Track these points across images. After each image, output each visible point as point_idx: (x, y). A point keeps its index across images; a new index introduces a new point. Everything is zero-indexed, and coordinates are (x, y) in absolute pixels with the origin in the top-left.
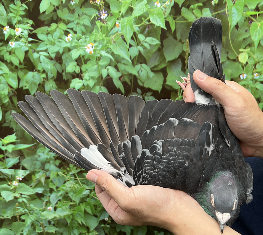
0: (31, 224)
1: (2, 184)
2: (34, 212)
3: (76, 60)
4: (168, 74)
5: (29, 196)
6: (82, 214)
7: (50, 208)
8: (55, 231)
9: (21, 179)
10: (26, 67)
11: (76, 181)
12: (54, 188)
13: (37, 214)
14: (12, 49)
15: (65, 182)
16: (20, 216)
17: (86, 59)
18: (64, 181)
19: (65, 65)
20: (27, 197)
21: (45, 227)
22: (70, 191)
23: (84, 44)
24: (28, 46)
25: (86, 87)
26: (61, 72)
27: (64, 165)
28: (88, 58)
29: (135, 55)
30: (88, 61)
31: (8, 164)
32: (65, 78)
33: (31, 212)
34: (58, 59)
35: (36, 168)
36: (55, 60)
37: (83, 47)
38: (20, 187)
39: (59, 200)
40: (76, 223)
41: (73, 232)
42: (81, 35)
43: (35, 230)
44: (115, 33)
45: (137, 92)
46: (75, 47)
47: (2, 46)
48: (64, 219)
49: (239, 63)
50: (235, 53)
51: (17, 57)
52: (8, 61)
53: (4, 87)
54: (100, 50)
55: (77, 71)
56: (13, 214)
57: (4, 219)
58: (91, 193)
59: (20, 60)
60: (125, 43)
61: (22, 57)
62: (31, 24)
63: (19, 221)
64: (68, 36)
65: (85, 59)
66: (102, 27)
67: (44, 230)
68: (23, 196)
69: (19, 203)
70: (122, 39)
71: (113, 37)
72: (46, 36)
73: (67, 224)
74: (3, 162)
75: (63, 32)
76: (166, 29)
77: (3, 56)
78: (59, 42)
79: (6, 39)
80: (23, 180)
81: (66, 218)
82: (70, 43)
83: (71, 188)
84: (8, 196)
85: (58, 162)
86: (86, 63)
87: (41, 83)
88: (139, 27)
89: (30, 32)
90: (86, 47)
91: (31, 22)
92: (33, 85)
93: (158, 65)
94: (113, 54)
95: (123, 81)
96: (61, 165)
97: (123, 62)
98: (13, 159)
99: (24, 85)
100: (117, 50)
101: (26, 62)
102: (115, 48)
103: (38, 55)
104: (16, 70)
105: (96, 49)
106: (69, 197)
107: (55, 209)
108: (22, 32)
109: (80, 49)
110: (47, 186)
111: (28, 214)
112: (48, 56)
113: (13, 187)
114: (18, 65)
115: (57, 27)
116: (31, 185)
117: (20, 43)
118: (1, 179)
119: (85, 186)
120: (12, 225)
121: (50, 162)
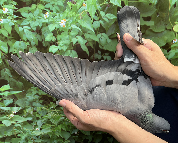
0: (25, 139)
1: (2, 116)
2: (27, 132)
3: (53, 32)
6: (60, 131)
7: (38, 129)
8: (42, 142)
9: (16, 113)
10: (14, 38)
11: (55, 112)
12: (40, 117)
13: (29, 133)
14: (2, 24)
15: (47, 113)
16: (17, 134)
17: (60, 31)
19: (44, 35)
20: (21, 123)
21: (35, 140)
22: (51, 118)
23: (58, 20)
24: (14, 22)
25: (61, 51)
26: (41, 41)
27: (46, 103)
28: (62, 30)
29: (97, 27)
31: (5, 104)
32: (44, 45)
34: (39, 31)
35: (26, 106)
36: (36, 32)
37: (58, 22)
38: (15, 118)
39: (44, 124)
40: (56, 136)
41: (54, 141)
42: (56, 13)
43: (28, 142)
44: (82, 11)
45: (98, 53)
46: (52, 22)
48: (47, 134)
49: (174, 31)
50: (171, 25)
51: (6, 30)
54: (71, 24)
55: (54, 40)
56: (12, 133)
57: (6, 137)
58: (65, 118)
59: (8, 32)
60: (90, 18)
61: (10, 30)
62: (15, 5)
63: (16, 137)
64: (46, 14)
65: (59, 31)
66: (72, 7)
67: (34, 142)
68: (18, 123)
69: (16, 127)
70: (88, 15)
71: (81, 14)
72: (28, 14)
73: (50, 137)
74: (2, 103)
75: (42, 11)
76: (121, 7)
78: (39, 18)
80: (18, 113)
81: (49, 134)
82: (47, 19)
84: (7, 123)
85: (42, 101)
86: (60, 34)
87: (26, 49)
88: (101, 6)
89: (15, 11)
90: (60, 22)
91: (15, 3)
92: (20, 50)
93: (115, 34)
94: (80, 27)
95: (88, 46)
96: (44, 103)
97: (88, 32)
98: (9, 100)
99: (13, 51)
100: (84, 24)
101: (13, 34)
103: (23, 29)
104: (6, 40)
105: (68, 23)
106: (50, 122)
107: (41, 129)
108: (8, 11)
109: (55, 24)
110: (35, 116)
111: (22, 133)
112: (30, 29)
113: (10, 118)
114: (7, 36)
115: (37, 7)
116: (24, 116)
117: (7, 19)
118: (1, 113)
119: (61, 115)
120: (12, 140)
121: (36, 101)
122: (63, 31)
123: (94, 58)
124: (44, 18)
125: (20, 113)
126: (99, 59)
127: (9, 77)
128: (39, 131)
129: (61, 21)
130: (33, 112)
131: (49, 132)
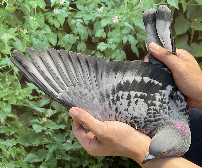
0: (53, 152)
1: (34, 119)
2: (56, 143)
3: (104, 28)
5: (54, 130)
7: (69, 141)
8: (71, 160)
9: (49, 117)
10: (65, 30)
13: (58, 145)
14: (56, 15)
16: (45, 145)
17: (112, 27)
19: (95, 31)
20: (52, 131)
23: (112, 15)
24: (68, 14)
25: (109, 50)
26: (91, 36)
28: (114, 27)
30: (114, 29)
31: (41, 103)
32: (94, 41)
33: (54, 143)
34: (91, 26)
35: (62, 109)
36: (87, 26)
37: (111, 18)
38: (48, 123)
40: (88, 155)
41: (84, 162)
42: (111, 8)
43: (55, 157)
44: (138, 9)
46: (105, 18)
47: (48, 12)
48: (79, 151)
51: (59, 21)
52: (52, 24)
53: (46, 44)
54: (124, 21)
55: (104, 36)
56: (40, 142)
57: (33, 146)
59: (60, 24)
61: (62, 22)
63: (44, 148)
64: (101, 8)
65: (111, 27)
66: (128, 3)
67: (62, 158)
68: (49, 130)
69: (46, 135)
71: (136, 12)
72: (84, 7)
73: (81, 155)
74: (38, 102)
75: (97, 5)
76: (179, 9)
77: (48, 20)
78: (93, 12)
79: (51, 7)
80: (51, 117)
81: (80, 151)
82: (101, 14)
84: (37, 129)
86: (112, 31)
87: (75, 43)
89: (71, 3)
90: (114, 18)
92: (68, 44)
94: (134, 25)
95: (139, 47)
97: (141, 32)
98: (45, 100)
99: (62, 44)
100: (137, 22)
101: (65, 26)
102: (136, 21)
103: (75, 22)
104: (56, 31)
105: (121, 20)
107: (73, 142)
108: (65, 2)
109: (108, 19)
110: (69, 124)
111: (51, 144)
112: (83, 23)
113: (43, 122)
114: (58, 28)
115: (93, 1)
116: (57, 122)
117: (62, 10)
118: (34, 115)
120: (38, 151)
124: (98, 12)
128: (70, 144)
130: (68, 119)
131: (82, 148)
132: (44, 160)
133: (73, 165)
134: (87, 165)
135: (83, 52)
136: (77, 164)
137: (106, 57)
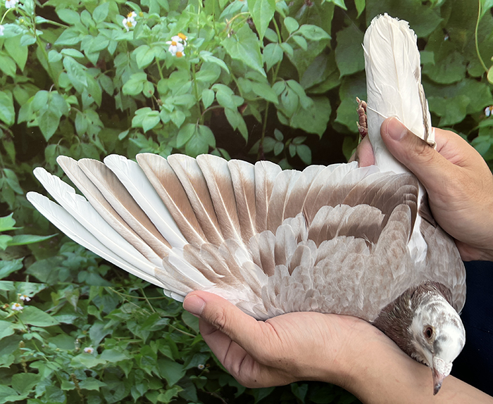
0: (51, 377)
2: (57, 356)
3: (146, 70)
4: (340, 102)
5: (46, 328)
6: (154, 359)
7: (89, 349)
8: (100, 388)
9: (28, 299)
10: (32, 80)
11: (143, 302)
12: (97, 314)
13: (63, 360)
15: (120, 305)
16: (28, 363)
17: (168, 68)
18: (118, 304)
19: (120, 78)
20: (42, 330)
22: (129, 320)
23: (163, 35)
24: (34, 35)
25: (168, 126)
26: (111, 93)
27: (119, 275)
28: (173, 65)
29: (275, 62)
30: (173, 71)
32: (120, 105)
34: (106, 65)
35: (59, 280)
36: (97, 68)
37: (162, 43)
38: (26, 313)
39: (108, 336)
40: (141, 373)
41: (135, 388)
42: (159, 16)
43: (60, 387)
44: (234, 14)
45: (274, 137)
46: (144, 42)
48: (118, 367)
49: (488, 84)
51: (11, 58)
54: (201, 49)
55: (148, 91)
56: (14, 359)
58: (171, 323)
59: (16, 64)
60: (256, 35)
61: (22, 59)
63: (26, 371)
64: (129, 16)
65: (165, 67)
67: (78, 387)
68: (33, 329)
69: (26, 341)
70: (248, 26)
71: (229, 21)
72: (78, 14)
73: (124, 375)
75: (117, 9)
76: (346, 9)
78: (108, 28)
80: (33, 301)
81: (121, 366)
82: (132, 32)
83: (132, 316)
85: (104, 269)
86: (168, 77)
87: (67, 115)
88: (288, 3)
89: (39, 4)
90: (169, 43)
92: (48, 118)
93: (323, 83)
94: (227, 59)
95: (246, 115)
96: (112, 274)
98: (9, 262)
99: (30, 117)
100: (236, 49)
101: (31, 70)
102: (234, 47)
103: (60, 56)
104: (9, 85)
105: (191, 47)
106: (128, 330)
107: (100, 351)
108: (19, 3)
109: (154, 46)
110: (83, 312)
111: (44, 360)
112: (82, 59)
113: (12, 313)
114: (13, 75)
116: (50, 310)
117: (17, 26)
119: (159, 311)
120: (12, 378)
121: (88, 269)
122: (176, 69)
123: (261, 150)
124: (123, 29)
125: (39, 301)
126: (277, 152)
127: (13, 194)
128: (92, 355)
129: (171, 40)
130: (77, 300)
131: (124, 360)
132: (32, 396)
133: (108, 399)
134: (142, 395)
135: (94, 137)
136: (116, 394)
137: (161, 144)
